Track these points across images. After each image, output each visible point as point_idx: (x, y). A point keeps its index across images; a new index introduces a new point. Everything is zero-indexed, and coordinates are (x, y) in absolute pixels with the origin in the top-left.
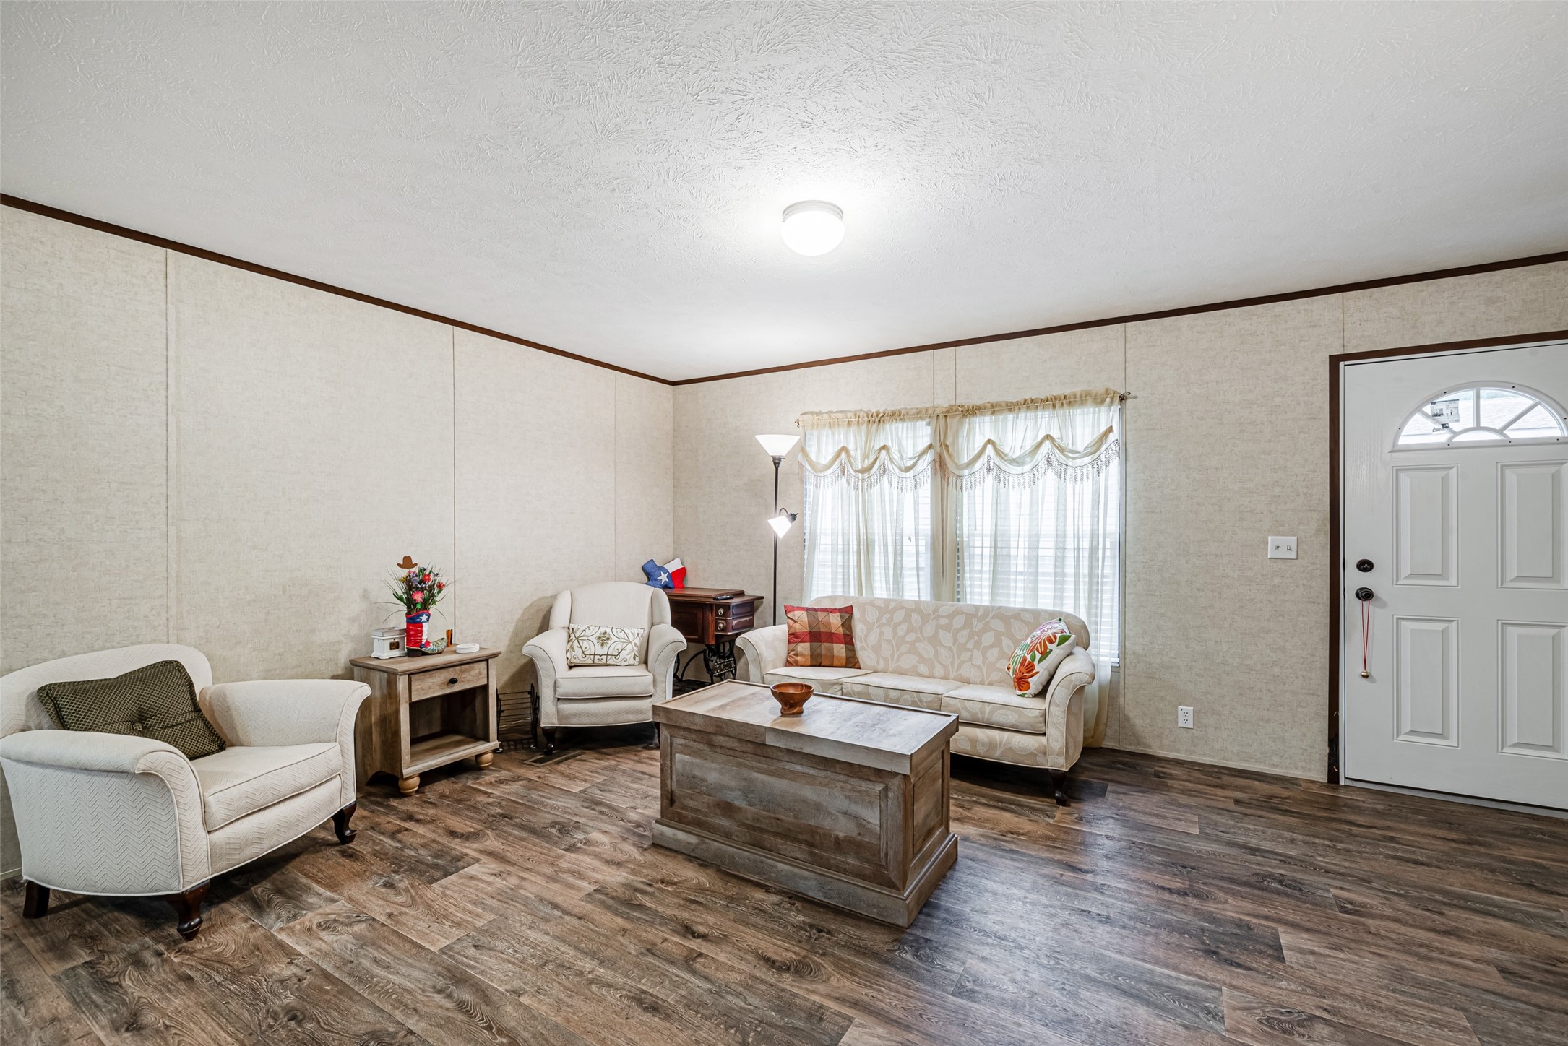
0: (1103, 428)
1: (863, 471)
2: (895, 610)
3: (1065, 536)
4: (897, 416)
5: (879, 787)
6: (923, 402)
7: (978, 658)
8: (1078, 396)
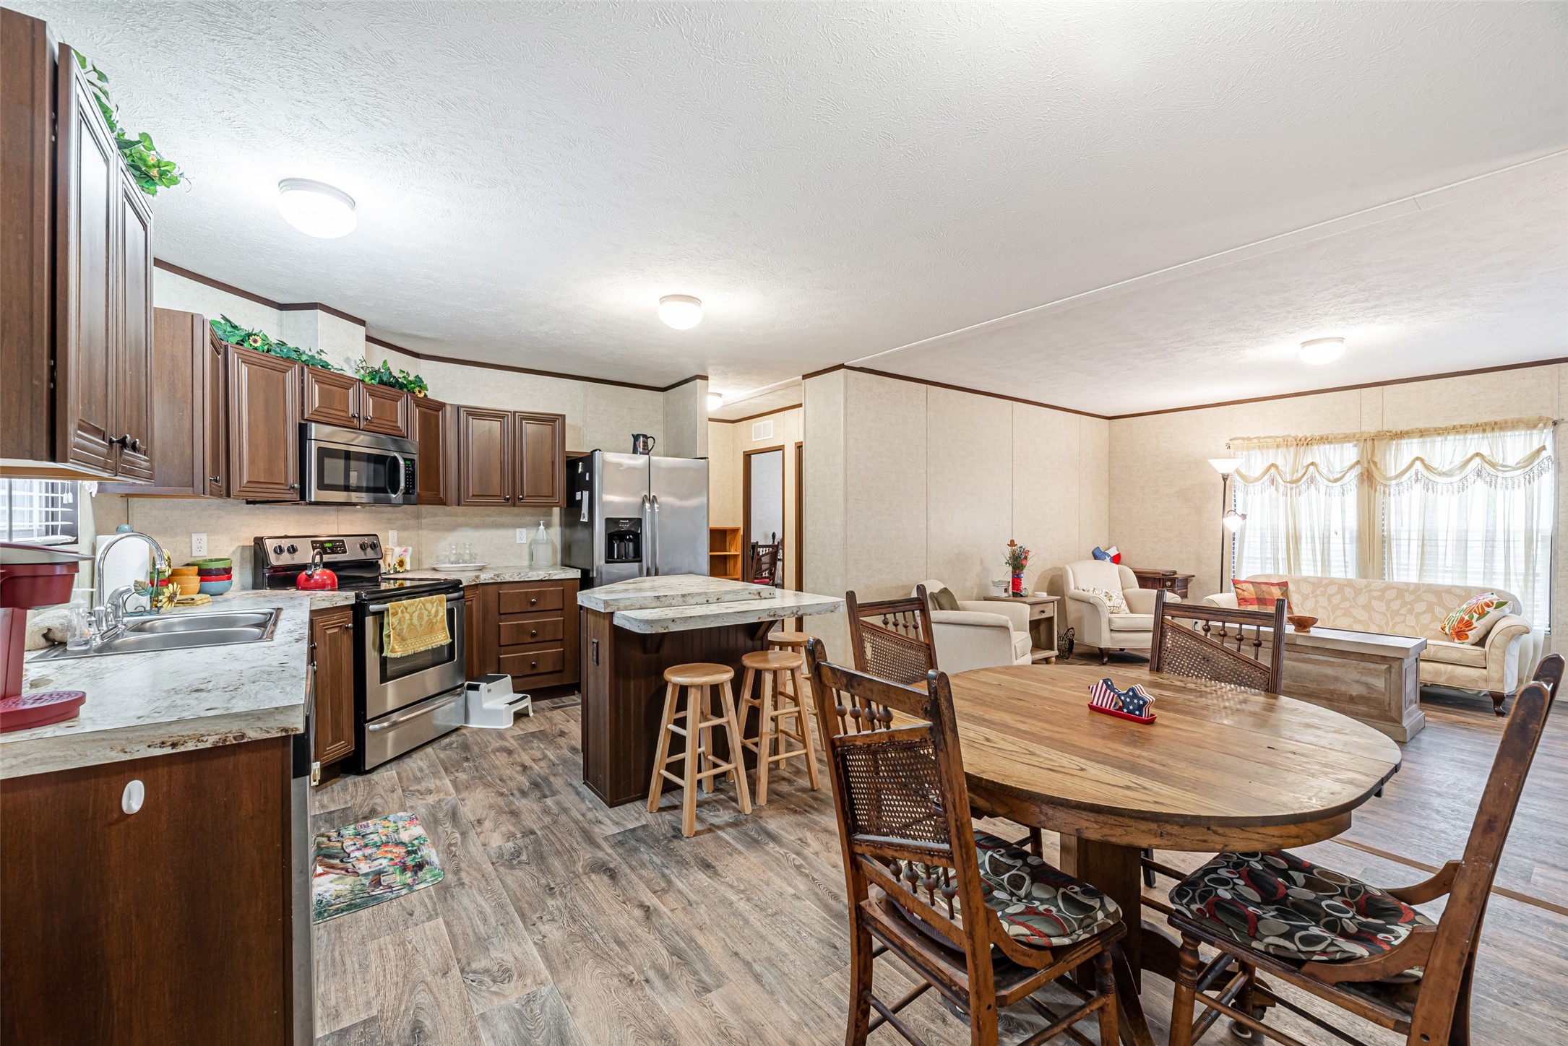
0: (1536, 446)
1: (1291, 482)
2: (1328, 585)
3: (1495, 531)
4: (1324, 440)
5: (1384, 667)
6: (1352, 428)
7: (1411, 620)
8: (1509, 422)
